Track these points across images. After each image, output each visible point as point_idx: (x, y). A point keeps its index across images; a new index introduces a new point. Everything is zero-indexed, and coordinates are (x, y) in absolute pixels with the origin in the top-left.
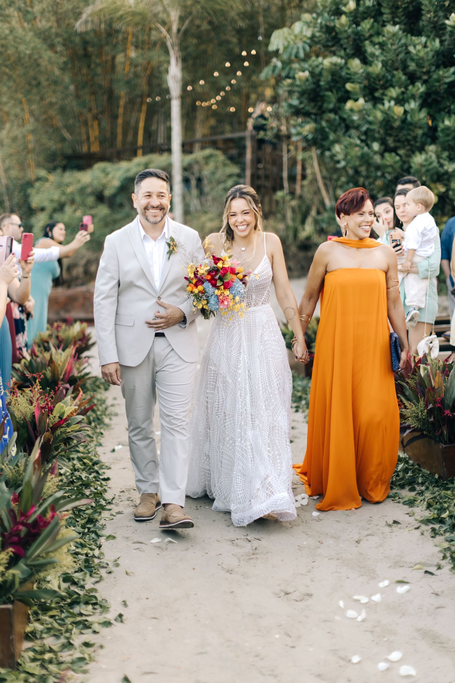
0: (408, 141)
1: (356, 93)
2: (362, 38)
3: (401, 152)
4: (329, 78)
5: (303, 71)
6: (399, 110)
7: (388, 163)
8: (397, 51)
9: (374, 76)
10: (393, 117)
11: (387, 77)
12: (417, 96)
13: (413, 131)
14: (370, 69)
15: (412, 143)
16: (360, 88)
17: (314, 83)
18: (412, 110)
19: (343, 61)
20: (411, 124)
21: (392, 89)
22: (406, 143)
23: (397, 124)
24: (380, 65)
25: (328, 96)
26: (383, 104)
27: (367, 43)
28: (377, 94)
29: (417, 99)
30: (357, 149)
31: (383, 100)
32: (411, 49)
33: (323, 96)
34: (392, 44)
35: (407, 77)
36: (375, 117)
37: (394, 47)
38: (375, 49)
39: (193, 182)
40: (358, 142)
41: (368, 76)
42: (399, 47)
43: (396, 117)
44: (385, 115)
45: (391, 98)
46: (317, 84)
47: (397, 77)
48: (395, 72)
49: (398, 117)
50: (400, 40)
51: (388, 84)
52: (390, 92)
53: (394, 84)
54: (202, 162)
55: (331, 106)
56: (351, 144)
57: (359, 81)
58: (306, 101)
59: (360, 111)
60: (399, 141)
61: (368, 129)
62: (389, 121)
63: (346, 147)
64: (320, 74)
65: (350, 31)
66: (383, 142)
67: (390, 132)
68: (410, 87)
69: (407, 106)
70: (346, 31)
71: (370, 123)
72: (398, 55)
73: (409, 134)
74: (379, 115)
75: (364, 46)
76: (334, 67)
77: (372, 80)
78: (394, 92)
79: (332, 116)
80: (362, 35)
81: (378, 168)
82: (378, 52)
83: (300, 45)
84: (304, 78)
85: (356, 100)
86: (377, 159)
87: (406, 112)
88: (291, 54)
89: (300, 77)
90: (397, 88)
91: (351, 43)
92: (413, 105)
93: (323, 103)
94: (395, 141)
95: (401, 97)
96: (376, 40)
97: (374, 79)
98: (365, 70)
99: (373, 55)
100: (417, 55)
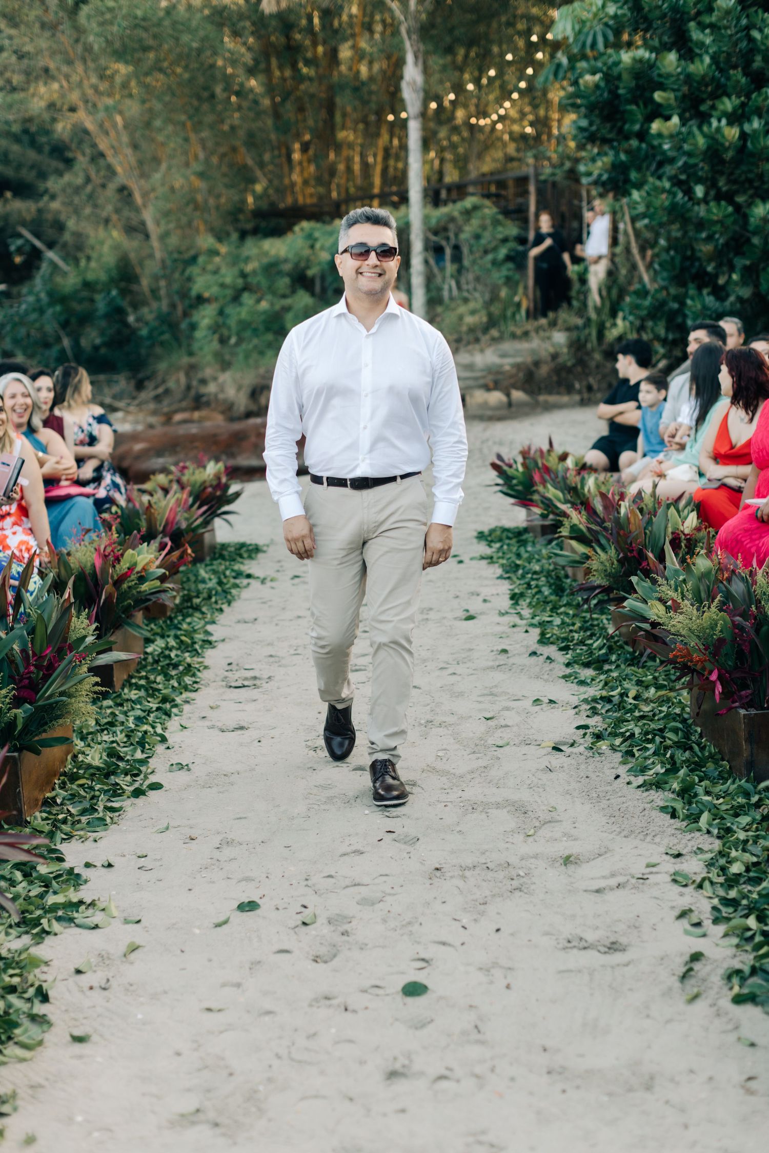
0: (750, 181)
1: (669, 107)
2: (686, 16)
3: (740, 199)
4: (633, 84)
5: (594, 73)
6: (732, 133)
7: (715, 218)
8: (734, 38)
9: (697, 78)
10: (722, 145)
11: (719, 80)
12: (765, 109)
13: (758, 167)
14: (692, 68)
15: (756, 184)
16: (676, 98)
17: (610, 92)
18: (755, 131)
19: (654, 55)
20: (752, 155)
21: (726, 100)
22: (747, 185)
23: (729, 155)
24: (707, 60)
25: (631, 112)
26: (710, 124)
27: (692, 24)
28: (703, 108)
29: (764, 114)
30: (664, 196)
31: (711, 116)
32: (756, 34)
33: (625, 111)
34: (726, 28)
35: (749, 79)
36: (695, 145)
37: (729, 32)
38: (705, 35)
39: (448, 252)
40: (667, 185)
41: (689, 78)
42: (737, 33)
43: (727, 144)
44: (710, 141)
45: (725, 114)
46: (614, 93)
47: (734, 78)
48: (731, 72)
49: (731, 144)
50: (738, 19)
51: (720, 92)
52: (723, 103)
53: (729, 90)
54: (460, 219)
55: (637, 127)
56: (656, 189)
57: (676, 87)
58: (598, 121)
59: (671, 136)
60: (735, 182)
61: (685, 163)
62: (717, 151)
63: (648, 194)
64: (619, 77)
65: (665, 6)
66: (711, 184)
67: (719, 168)
68: (754, 96)
69: (747, 127)
70: (660, 7)
71: (689, 154)
72: (736, 44)
73: (750, 171)
74: (701, 141)
75: (688, 31)
76: (638, 66)
77: (695, 84)
78: (728, 104)
79: (634, 143)
80: (683, 13)
81: (701, 225)
82: (708, 41)
83: (599, 28)
84: (591, 84)
85: (668, 118)
86: (701, 211)
87: (743, 136)
88: (584, 45)
89: (586, 82)
90: (733, 97)
91: (668, 25)
92: (756, 124)
93: (625, 123)
94: (729, 182)
95: (740, 111)
96: (707, 19)
97: (698, 83)
98: (684, 69)
99: (702, 45)
100: (763, 44)
